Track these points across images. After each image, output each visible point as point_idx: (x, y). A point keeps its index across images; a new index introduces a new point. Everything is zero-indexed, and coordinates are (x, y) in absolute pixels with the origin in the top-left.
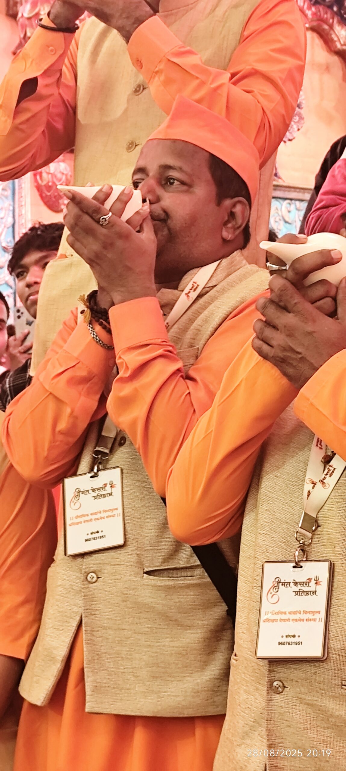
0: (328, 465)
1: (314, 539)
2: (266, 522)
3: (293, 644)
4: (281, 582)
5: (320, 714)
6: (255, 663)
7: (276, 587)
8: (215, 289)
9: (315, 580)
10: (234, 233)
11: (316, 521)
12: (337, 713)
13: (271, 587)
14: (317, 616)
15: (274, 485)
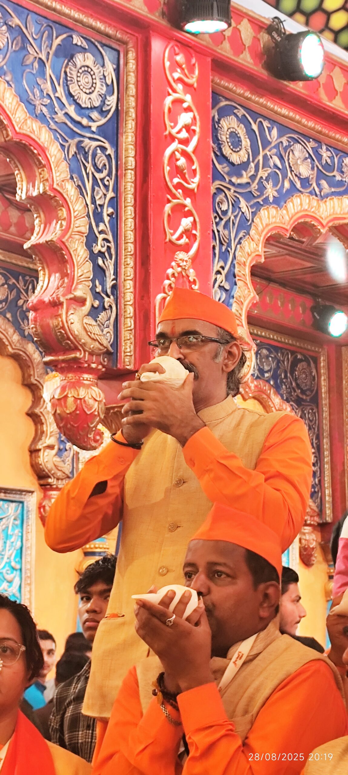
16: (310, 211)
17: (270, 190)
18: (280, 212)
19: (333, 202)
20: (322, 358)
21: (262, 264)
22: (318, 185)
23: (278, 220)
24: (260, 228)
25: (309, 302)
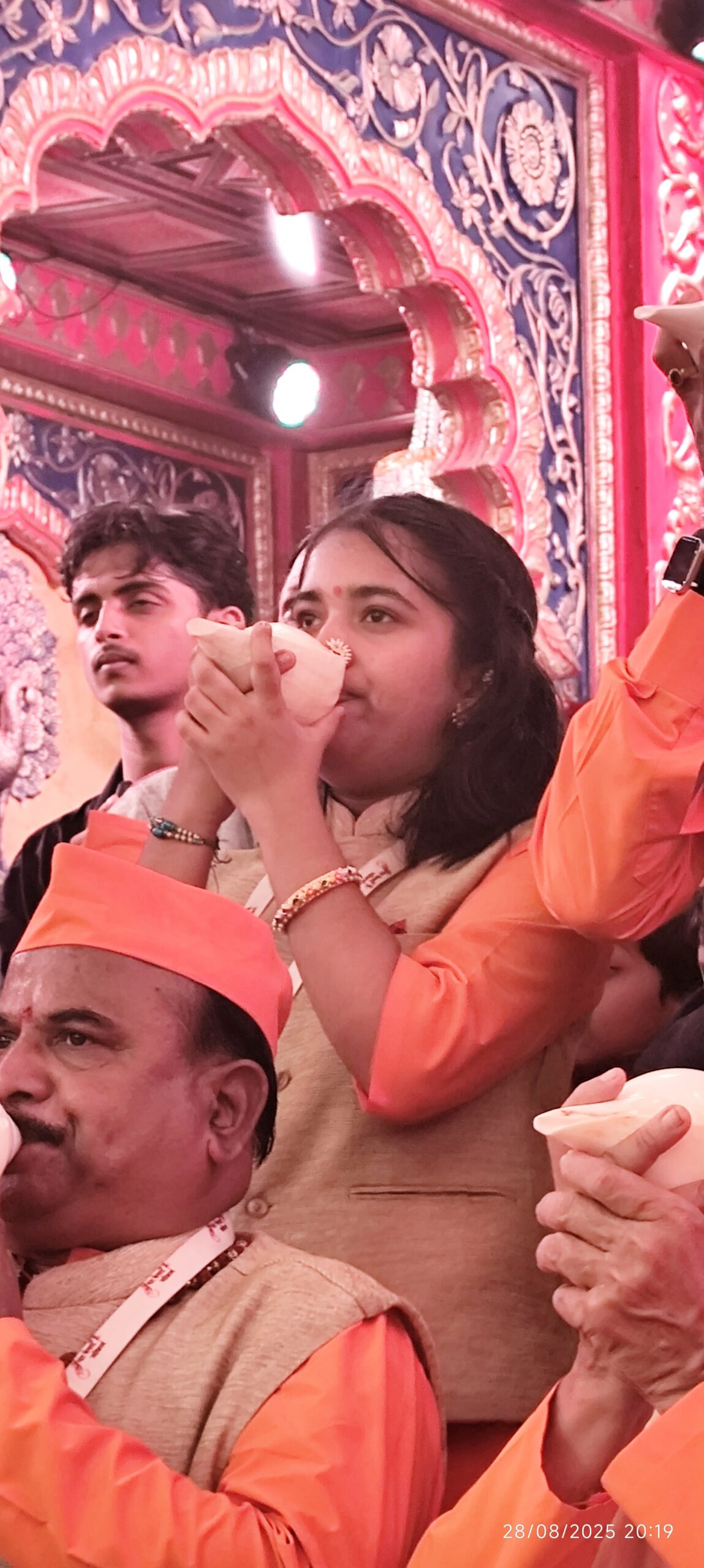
16: (163, 84)
17: (55, 25)
18: (81, 83)
19: (227, 62)
20: (257, 483)
21: (33, 217)
22: (187, 17)
23: (76, 104)
24: (28, 120)
25: (222, 336)
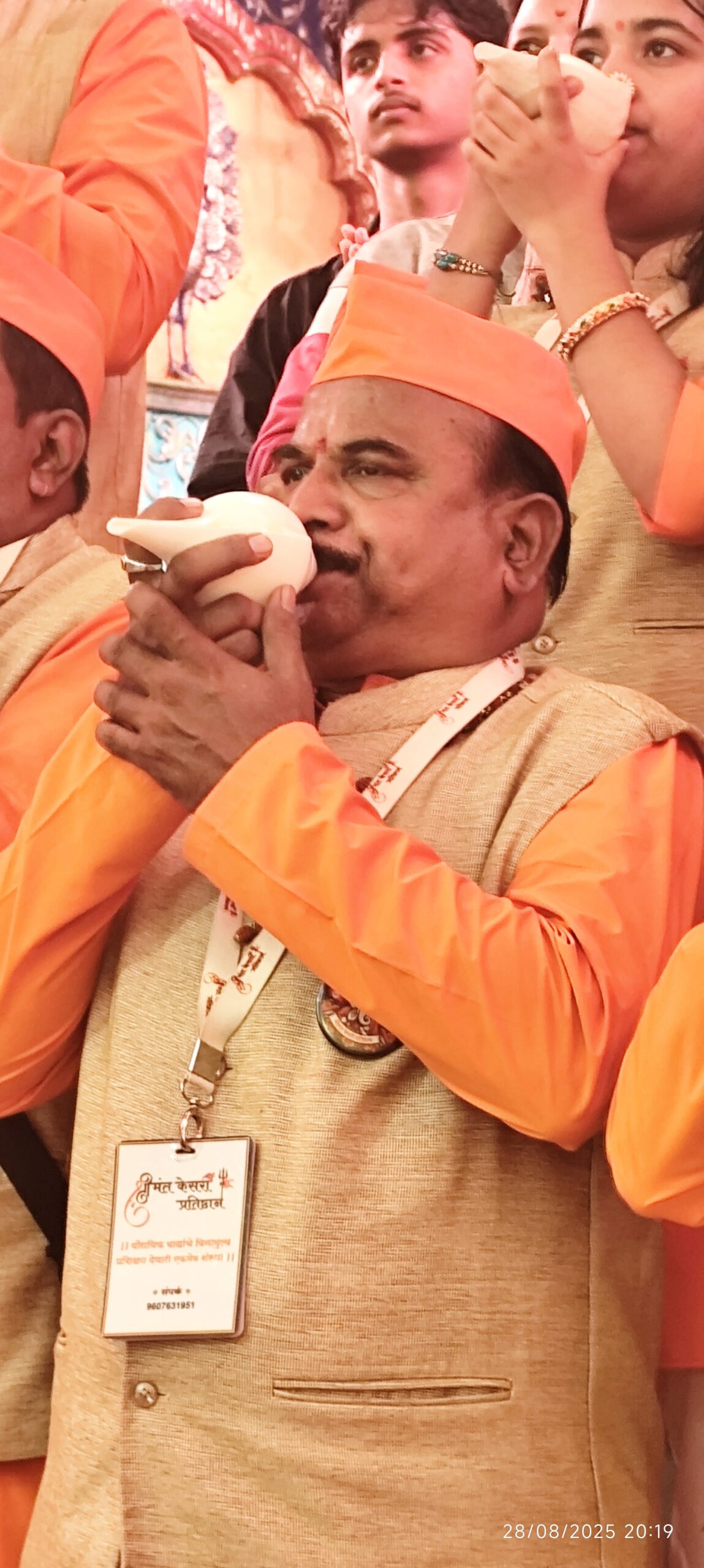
0: (250, 946)
1: (218, 1096)
2: (125, 1064)
3: (176, 1306)
4: (154, 1181)
5: (228, 1447)
6: (101, 1348)
7: (143, 1193)
8: (19, 596)
9: (220, 1177)
10: (54, 483)
11: (223, 1059)
12: (263, 1445)
13: (131, 1194)
14: (224, 1250)
15: (142, 991)
